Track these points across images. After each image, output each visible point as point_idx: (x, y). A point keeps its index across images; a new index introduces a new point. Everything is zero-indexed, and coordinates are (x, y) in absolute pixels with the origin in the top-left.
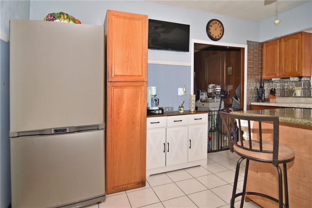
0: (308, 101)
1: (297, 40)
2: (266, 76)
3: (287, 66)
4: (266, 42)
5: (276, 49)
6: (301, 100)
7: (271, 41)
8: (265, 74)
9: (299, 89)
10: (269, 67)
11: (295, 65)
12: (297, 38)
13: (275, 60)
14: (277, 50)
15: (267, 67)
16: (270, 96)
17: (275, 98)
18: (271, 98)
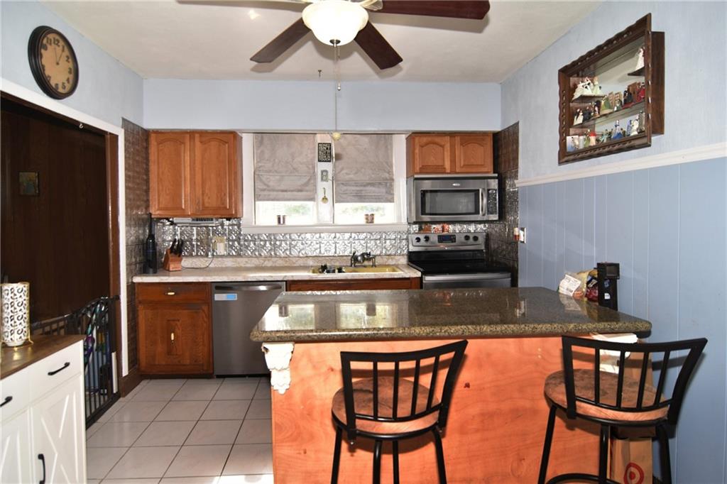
0: (239, 263)
1: (227, 145)
2: (159, 209)
3: (207, 195)
4: (157, 132)
5: (182, 154)
6: (226, 263)
7: (168, 133)
8: (157, 207)
9: (221, 241)
10: (168, 192)
11: (223, 194)
12: (226, 143)
13: (181, 177)
14: (184, 157)
15: (162, 190)
16: (171, 257)
17: (181, 260)
18: (172, 261)
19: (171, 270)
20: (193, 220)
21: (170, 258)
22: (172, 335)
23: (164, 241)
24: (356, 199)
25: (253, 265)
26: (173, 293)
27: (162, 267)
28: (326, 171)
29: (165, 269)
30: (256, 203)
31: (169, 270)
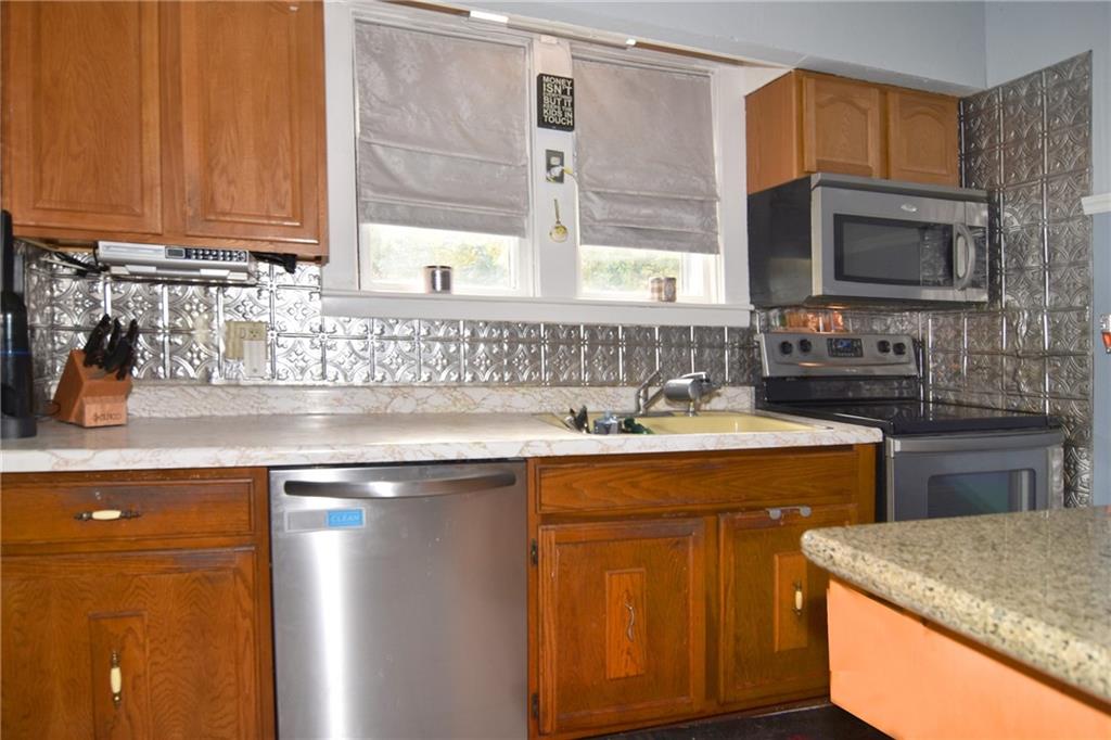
16: (90, 376)
17: (127, 392)
18: (92, 393)
19: (89, 421)
20: (172, 253)
21: (86, 383)
22: (116, 675)
23: (55, 328)
24: (630, 235)
25: (357, 410)
26: (115, 514)
27: (53, 415)
28: (560, 155)
29: (64, 421)
30: (361, 225)
31: (80, 426)
